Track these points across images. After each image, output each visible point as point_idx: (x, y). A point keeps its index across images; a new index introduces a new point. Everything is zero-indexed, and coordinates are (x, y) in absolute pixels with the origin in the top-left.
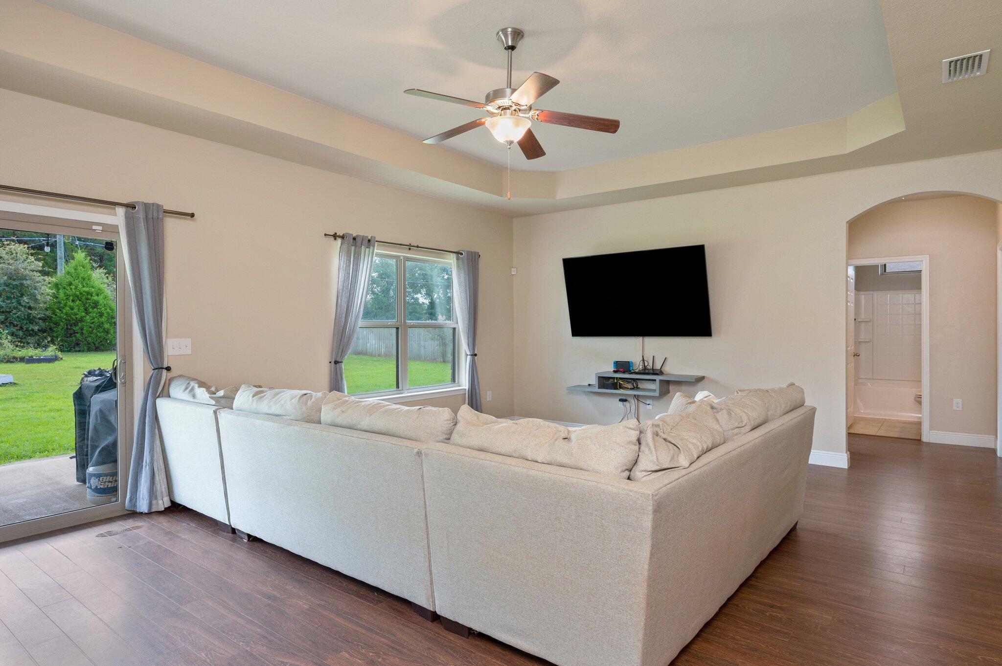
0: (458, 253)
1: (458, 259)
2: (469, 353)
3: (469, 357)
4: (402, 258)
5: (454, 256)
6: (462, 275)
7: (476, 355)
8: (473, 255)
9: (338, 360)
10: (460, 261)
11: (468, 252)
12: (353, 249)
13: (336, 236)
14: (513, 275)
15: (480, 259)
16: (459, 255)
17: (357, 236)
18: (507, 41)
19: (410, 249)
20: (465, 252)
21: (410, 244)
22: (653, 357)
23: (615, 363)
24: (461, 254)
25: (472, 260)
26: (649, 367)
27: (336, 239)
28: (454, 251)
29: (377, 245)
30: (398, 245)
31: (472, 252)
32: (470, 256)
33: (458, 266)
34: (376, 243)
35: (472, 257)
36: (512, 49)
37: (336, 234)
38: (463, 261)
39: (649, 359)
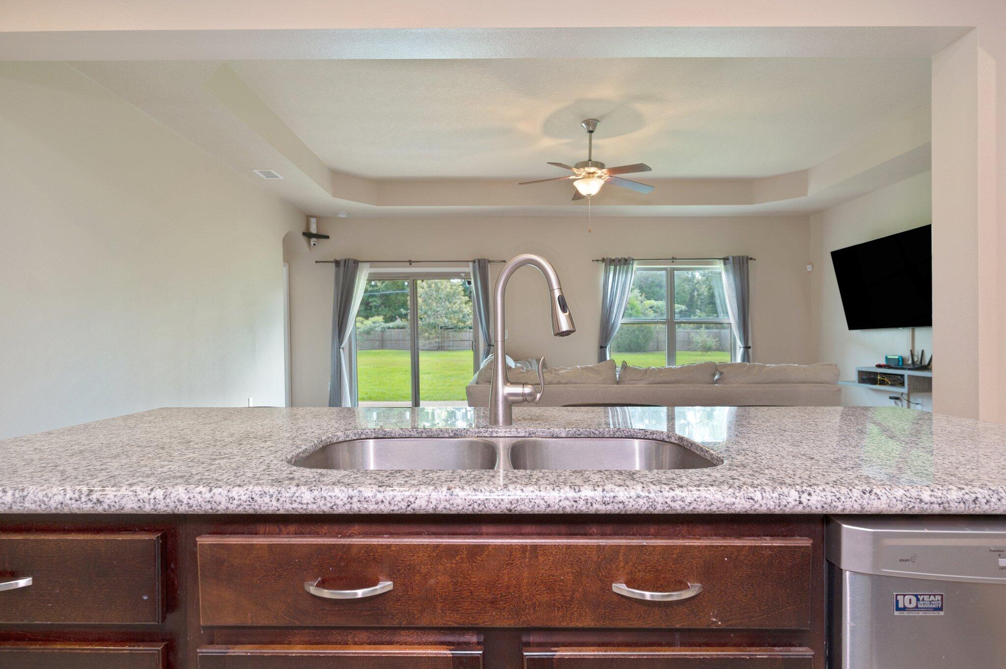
0: (725, 260)
1: (725, 264)
2: (742, 346)
3: (742, 349)
4: (669, 269)
5: (722, 261)
6: (731, 277)
7: (750, 347)
8: (741, 259)
9: (603, 345)
10: (728, 266)
11: (735, 258)
12: (612, 267)
13: (603, 260)
14: (810, 272)
15: (750, 261)
16: (727, 261)
17: (616, 258)
18: (587, 128)
19: (673, 262)
20: (731, 257)
21: (673, 258)
22: (923, 351)
23: (886, 358)
24: (728, 259)
25: (741, 262)
26: (918, 362)
27: (603, 262)
28: (722, 257)
29: (636, 262)
30: (658, 259)
31: (739, 256)
32: (738, 260)
33: (727, 271)
34: (635, 261)
35: (740, 261)
36: (591, 132)
37: (603, 259)
38: (729, 266)
39: (918, 353)
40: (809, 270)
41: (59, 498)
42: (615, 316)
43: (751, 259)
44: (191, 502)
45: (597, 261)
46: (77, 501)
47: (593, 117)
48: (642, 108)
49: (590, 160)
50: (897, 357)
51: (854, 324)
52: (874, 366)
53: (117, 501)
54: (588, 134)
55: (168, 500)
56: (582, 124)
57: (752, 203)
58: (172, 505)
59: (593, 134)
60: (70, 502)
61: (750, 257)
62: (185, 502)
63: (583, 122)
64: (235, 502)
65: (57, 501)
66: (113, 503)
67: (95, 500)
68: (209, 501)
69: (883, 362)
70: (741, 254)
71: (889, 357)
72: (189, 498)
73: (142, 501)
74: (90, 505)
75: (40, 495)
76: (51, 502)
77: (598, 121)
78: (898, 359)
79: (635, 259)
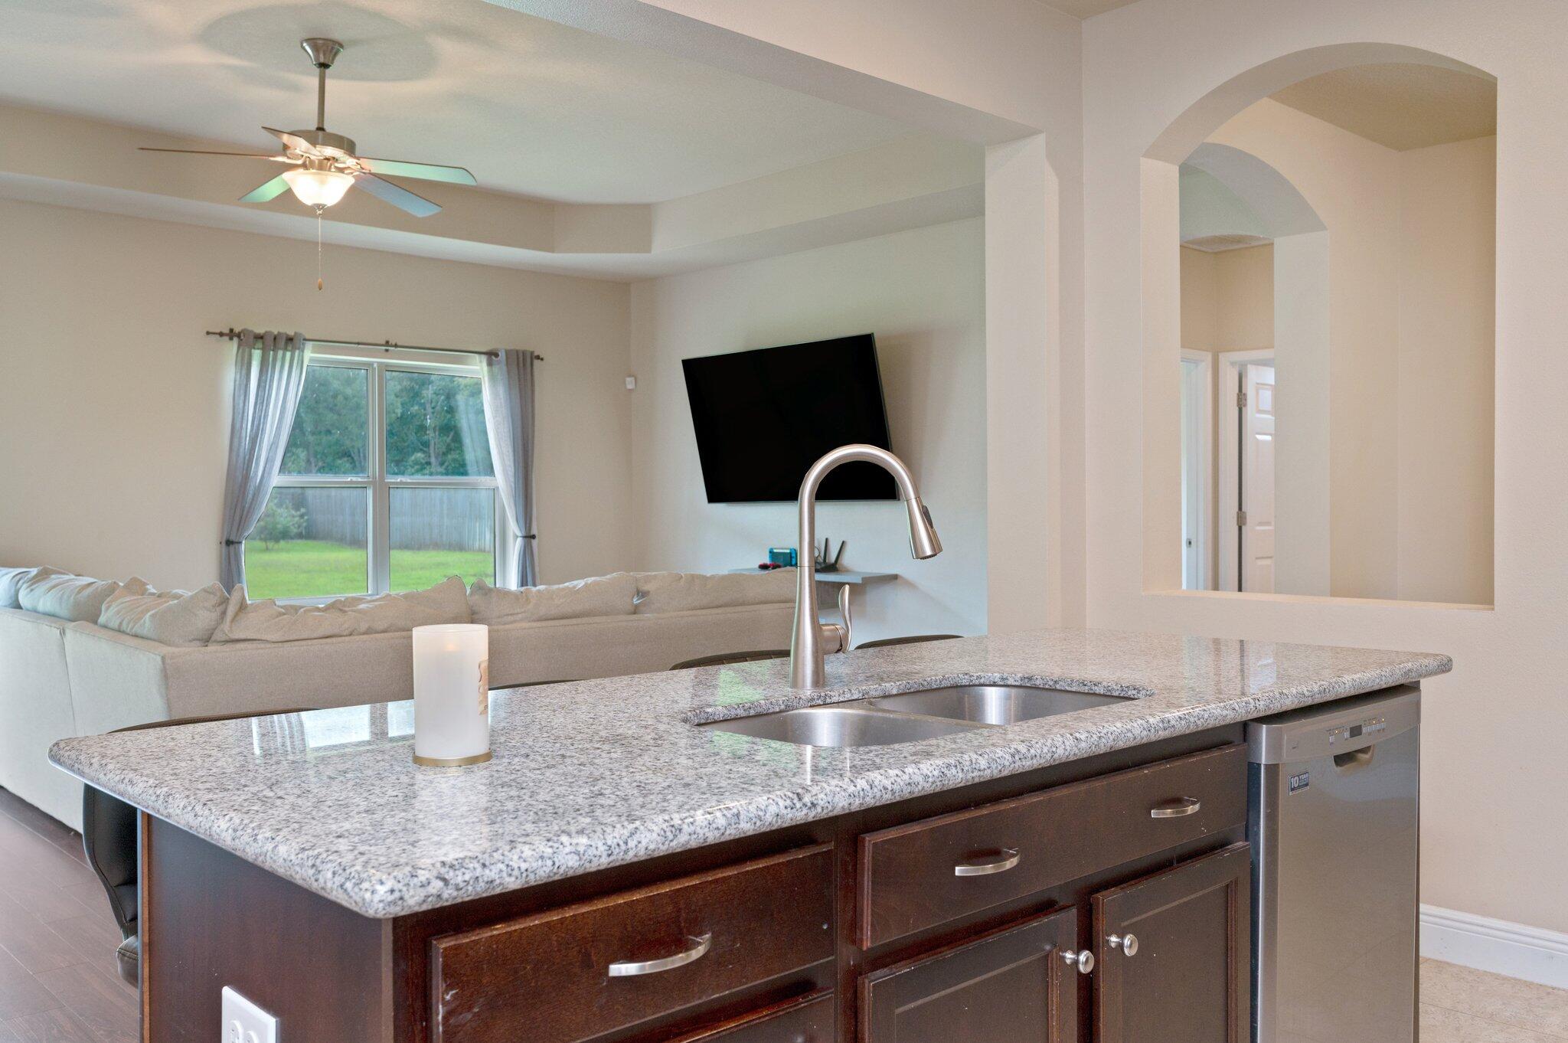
0: (491, 355)
1: (490, 364)
2: (519, 534)
3: (520, 541)
4: (375, 365)
5: (484, 358)
6: (501, 390)
7: (533, 537)
8: (521, 355)
9: (233, 538)
10: (496, 369)
11: (508, 353)
12: (257, 354)
13: (232, 334)
14: (630, 390)
15: (536, 362)
16: (493, 357)
17: (266, 332)
18: (317, 57)
19: (387, 350)
20: (503, 351)
21: (387, 342)
22: (827, 540)
23: (771, 552)
24: (497, 355)
25: (521, 365)
26: (819, 558)
27: (231, 339)
28: (484, 350)
29: (309, 345)
30: (359, 344)
31: (517, 351)
32: (515, 357)
33: (492, 378)
34: (307, 342)
35: (518, 359)
36: (324, 66)
37: (231, 330)
38: (500, 368)
39: (819, 544)
40: (630, 386)
41: (773, 809)
42: (264, 470)
43: (538, 357)
44: (895, 787)
45: (221, 334)
46: (792, 808)
47: (337, 36)
48: (447, 47)
49: (321, 129)
50: (788, 551)
51: (718, 492)
52: (757, 566)
53: (830, 800)
54: (317, 70)
55: (875, 790)
56: (305, 44)
57: (551, 250)
58: (878, 794)
59: (328, 71)
60: (785, 812)
61: (536, 354)
62: (890, 789)
63: (308, 40)
64: (931, 780)
65: (773, 813)
66: (827, 804)
67: (809, 804)
68: (909, 784)
69: (767, 561)
70: (521, 347)
71: (775, 551)
72: (892, 784)
73: (853, 796)
74: (805, 811)
75: (752, 808)
76: (767, 816)
77: (341, 46)
78: (791, 553)
79: (307, 337)
